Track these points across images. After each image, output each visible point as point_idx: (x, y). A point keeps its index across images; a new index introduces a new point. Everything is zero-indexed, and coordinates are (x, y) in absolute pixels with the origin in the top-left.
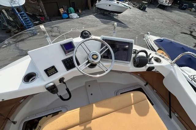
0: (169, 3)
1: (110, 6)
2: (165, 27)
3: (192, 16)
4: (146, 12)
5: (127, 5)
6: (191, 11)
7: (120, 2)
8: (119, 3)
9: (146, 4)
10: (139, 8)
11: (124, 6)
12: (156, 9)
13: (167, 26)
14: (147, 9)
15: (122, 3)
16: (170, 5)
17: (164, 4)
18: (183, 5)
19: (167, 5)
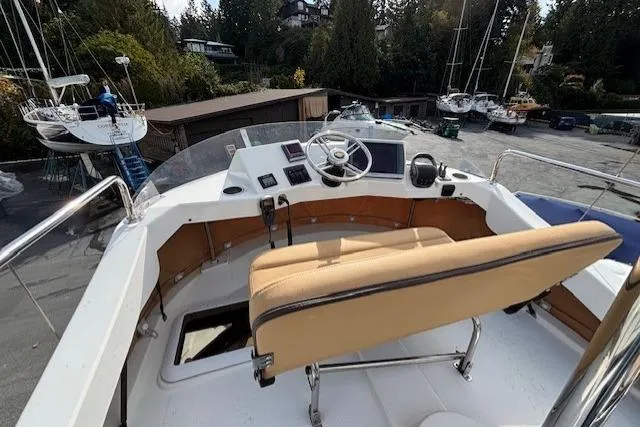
0: (517, 117)
1: (358, 131)
2: (523, 174)
3: (597, 144)
4: (461, 140)
5: (404, 127)
6: (588, 131)
7: (384, 121)
8: (380, 123)
9: (455, 122)
10: (440, 133)
11: (395, 129)
12: (486, 134)
13: (529, 173)
14: (461, 134)
15: (388, 122)
16: (522, 121)
17: (504, 121)
18: (559, 120)
19: (513, 121)
